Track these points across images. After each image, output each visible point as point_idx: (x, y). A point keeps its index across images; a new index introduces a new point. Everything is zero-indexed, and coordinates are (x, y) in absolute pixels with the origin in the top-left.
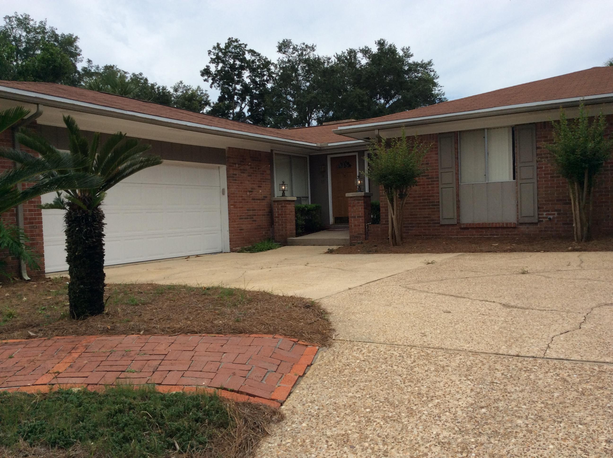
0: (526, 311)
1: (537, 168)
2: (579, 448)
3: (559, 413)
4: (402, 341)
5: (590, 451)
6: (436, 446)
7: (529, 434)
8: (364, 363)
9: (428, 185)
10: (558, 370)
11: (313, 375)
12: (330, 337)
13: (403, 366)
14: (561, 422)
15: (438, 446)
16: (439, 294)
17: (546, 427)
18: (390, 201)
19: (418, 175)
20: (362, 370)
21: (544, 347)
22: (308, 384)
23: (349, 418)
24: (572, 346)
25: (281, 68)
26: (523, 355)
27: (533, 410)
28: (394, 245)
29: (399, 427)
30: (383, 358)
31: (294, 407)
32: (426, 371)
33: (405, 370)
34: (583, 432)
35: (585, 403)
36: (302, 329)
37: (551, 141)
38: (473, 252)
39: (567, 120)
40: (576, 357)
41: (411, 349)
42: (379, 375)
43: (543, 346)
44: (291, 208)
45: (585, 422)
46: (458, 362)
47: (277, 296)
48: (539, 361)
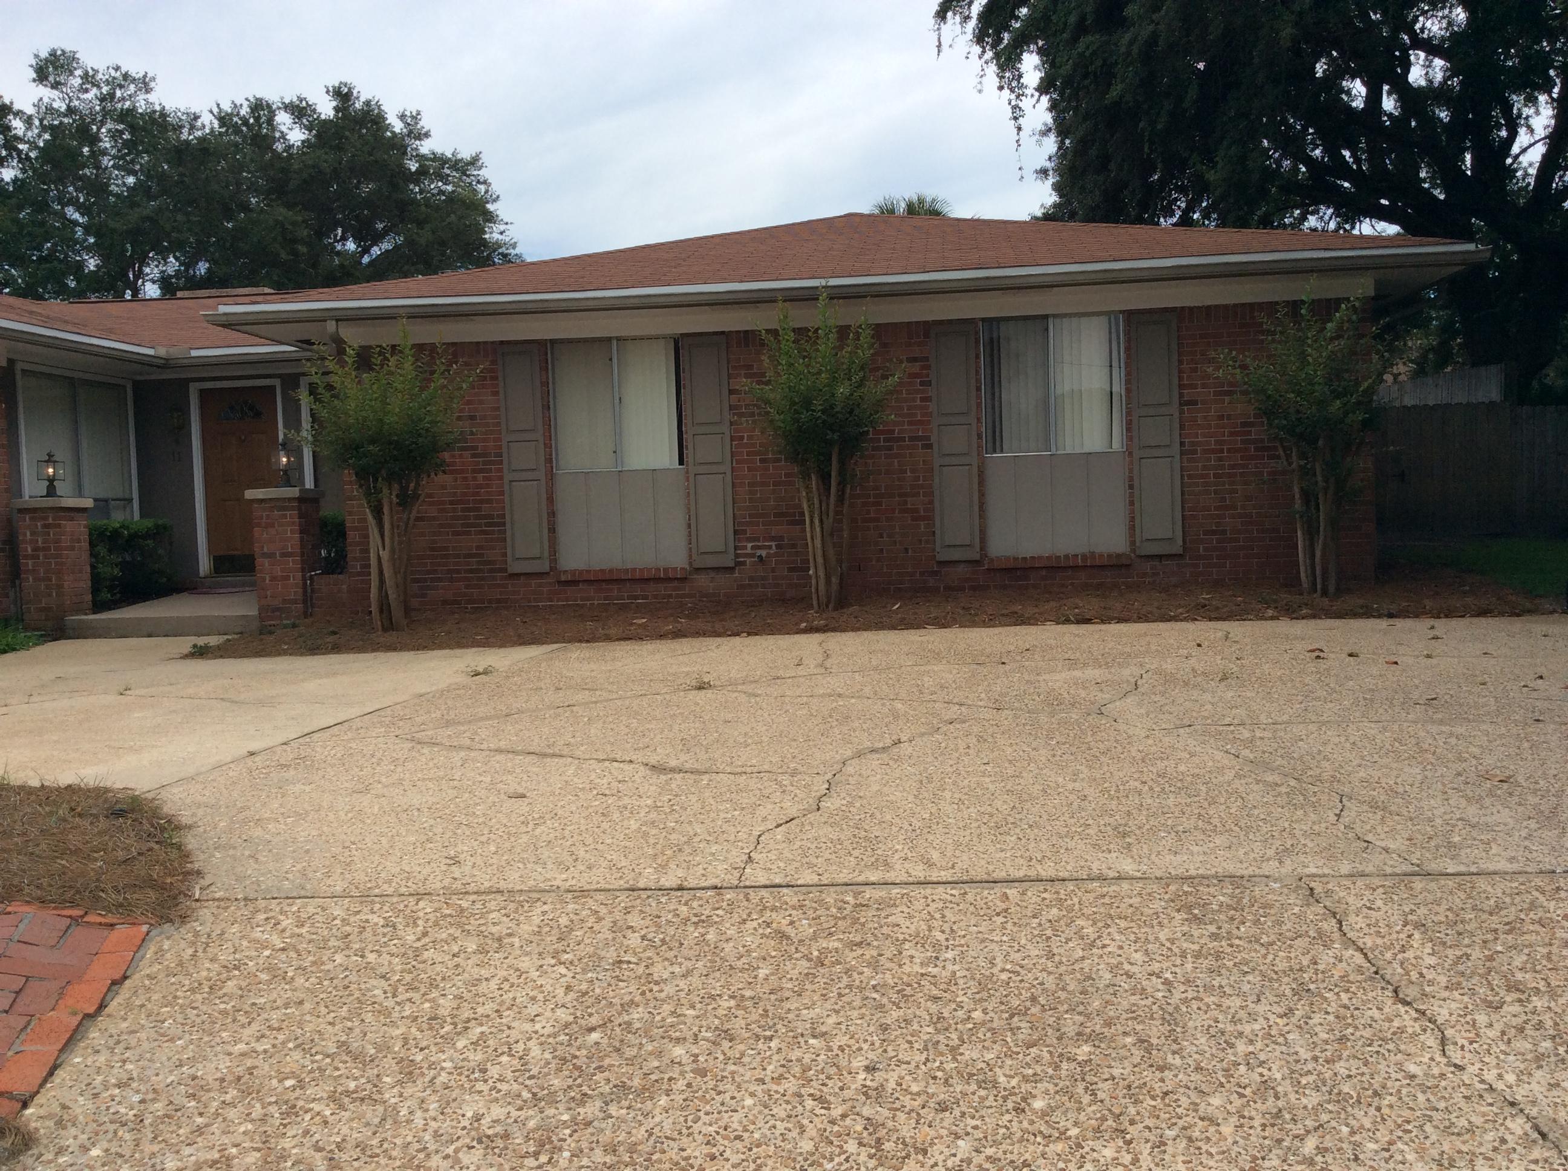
0: (703, 777)
1: (732, 440)
2: (810, 1095)
3: (768, 1016)
4: (394, 884)
5: (832, 1099)
6: (473, 1147)
7: (699, 1079)
8: (283, 957)
9: (474, 471)
10: (768, 913)
11: (128, 1006)
12: (186, 895)
13: (394, 950)
14: (771, 1039)
15: (478, 1146)
16: (499, 751)
17: (738, 1056)
18: (372, 511)
19: (448, 445)
20: (277, 975)
21: (740, 860)
22: (111, 1036)
23: (232, 1114)
24: (800, 851)
25: (44, 128)
26: (691, 885)
27: (711, 1019)
28: (385, 630)
29: (373, 1114)
30: (339, 935)
31: (64, 1107)
32: (454, 955)
33: (397, 960)
34: (818, 1055)
35: (825, 983)
36: (98, 880)
37: (760, 377)
38: (588, 641)
39: (794, 330)
40: (809, 877)
41: (417, 904)
42: (326, 983)
43: (738, 860)
44: (79, 528)
45: (824, 1029)
46: (536, 920)
47: (22, 788)
48: (728, 896)
